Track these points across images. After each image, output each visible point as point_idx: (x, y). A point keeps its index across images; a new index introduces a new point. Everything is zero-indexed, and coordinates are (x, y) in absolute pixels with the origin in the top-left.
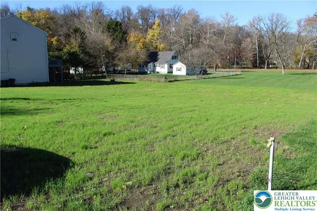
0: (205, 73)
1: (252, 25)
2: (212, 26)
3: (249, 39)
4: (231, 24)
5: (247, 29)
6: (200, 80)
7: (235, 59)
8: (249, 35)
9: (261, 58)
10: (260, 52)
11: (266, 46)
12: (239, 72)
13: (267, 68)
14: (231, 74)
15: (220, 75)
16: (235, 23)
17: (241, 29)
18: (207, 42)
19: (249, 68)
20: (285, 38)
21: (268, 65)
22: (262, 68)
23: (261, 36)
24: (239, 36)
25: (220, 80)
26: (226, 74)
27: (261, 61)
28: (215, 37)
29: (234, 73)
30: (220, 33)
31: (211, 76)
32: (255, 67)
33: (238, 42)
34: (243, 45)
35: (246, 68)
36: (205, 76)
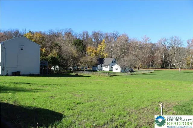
0: (132, 71)
1: (160, 43)
2: (136, 43)
3: (158, 51)
4: (147, 42)
5: (157, 45)
6: (129, 76)
7: (150, 63)
8: (158, 49)
9: (166, 62)
10: (165, 59)
11: (169, 56)
12: (152, 70)
13: (170, 68)
14: (148, 72)
15: (141, 73)
16: (150, 42)
17: (153, 45)
18: (133, 53)
19: (159, 68)
20: (180, 51)
21: (171, 66)
22: (166, 68)
23: (166, 50)
24: (153, 49)
25: (141, 75)
26: (145, 72)
27: (166, 64)
28: (138, 50)
29: (150, 72)
30: (141, 48)
31: (135, 73)
32: (163, 68)
33: (152, 53)
34: (155, 55)
35: (157, 68)
36: (132, 73)
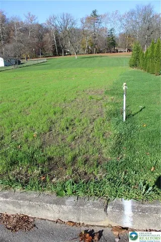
0: (19, 63)
1: (49, 23)
2: (18, 24)
3: (48, 34)
4: (33, 22)
5: (45, 26)
6: (18, 69)
7: (39, 51)
8: (47, 31)
9: (59, 48)
10: (58, 43)
11: (62, 39)
12: (45, 60)
13: (64, 55)
14: (40, 62)
15: (31, 64)
16: (36, 21)
17: (40, 26)
18: (16, 38)
19: (51, 56)
20: (73, 33)
21: (65, 53)
22: (60, 55)
23: (57, 31)
24: (41, 32)
25: (32, 67)
26: (36, 62)
27: (59, 51)
28: (22, 34)
29: (42, 61)
30: (25, 30)
31: (24, 65)
32: (55, 55)
33: (41, 37)
34: (45, 39)
35: (49, 56)
36: (19, 66)
